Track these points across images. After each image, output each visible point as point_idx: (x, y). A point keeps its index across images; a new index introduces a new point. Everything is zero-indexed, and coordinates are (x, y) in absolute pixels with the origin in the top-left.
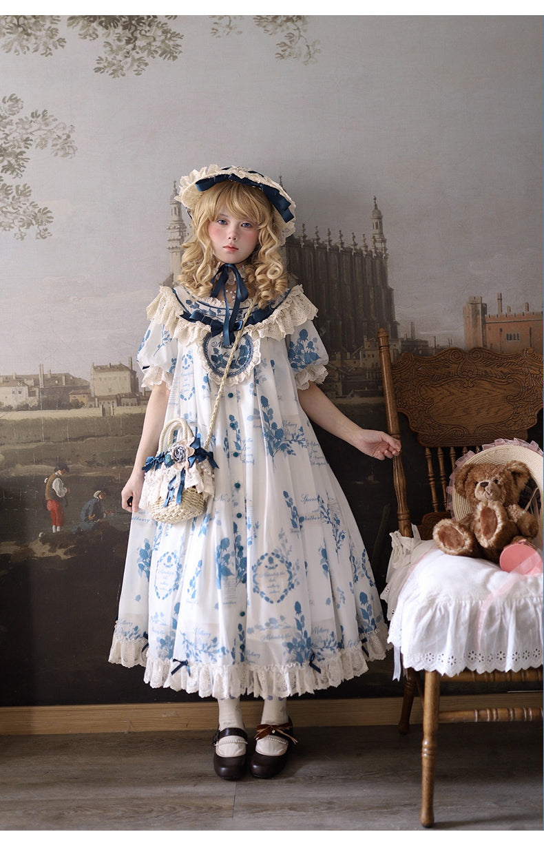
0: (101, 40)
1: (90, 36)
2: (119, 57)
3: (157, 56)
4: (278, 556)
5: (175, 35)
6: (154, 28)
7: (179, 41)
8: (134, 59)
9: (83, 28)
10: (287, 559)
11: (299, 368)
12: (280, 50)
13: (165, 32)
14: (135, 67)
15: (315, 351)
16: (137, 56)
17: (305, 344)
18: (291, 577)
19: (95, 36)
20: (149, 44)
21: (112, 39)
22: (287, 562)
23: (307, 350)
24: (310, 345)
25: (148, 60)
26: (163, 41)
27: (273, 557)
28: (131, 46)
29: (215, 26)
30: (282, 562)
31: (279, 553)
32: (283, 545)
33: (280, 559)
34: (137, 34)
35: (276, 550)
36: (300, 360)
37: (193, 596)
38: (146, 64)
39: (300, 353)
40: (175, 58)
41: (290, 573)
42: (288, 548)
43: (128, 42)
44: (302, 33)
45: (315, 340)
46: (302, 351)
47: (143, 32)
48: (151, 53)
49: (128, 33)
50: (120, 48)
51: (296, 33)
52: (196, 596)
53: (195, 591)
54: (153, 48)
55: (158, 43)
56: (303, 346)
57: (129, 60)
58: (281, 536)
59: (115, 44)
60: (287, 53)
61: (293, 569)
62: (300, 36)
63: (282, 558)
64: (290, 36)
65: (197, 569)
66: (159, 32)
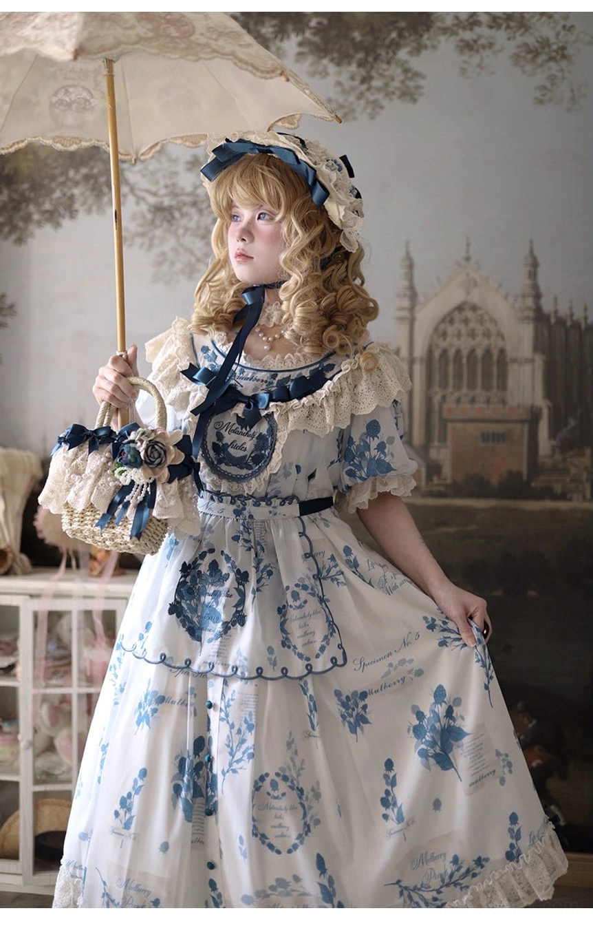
0: (332, 79)
1: (320, 73)
2: (352, 98)
3: (395, 98)
4: (285, 779)
5: (418, 75)
6: (393, 66)
7: (421, 82)
8: (368, 102)
9: (313, 64)
10: (298, 783)
11: (358, 479)
12: (538, 94)
13: (406, 71)
14: (369, 110)
15: (387, 459)
16: (372, 98)
17: (374, 444)
18: (305, 815)
19: (325, 74)
20: (387, 85)
21: (344, 78)
22: (298, 788)
23: (374, 452)
24: (381, 447)
25: (385, 102)
26: (403, 82)
27: (277, 779)
28: (364, 87)
29: (464, 65)
30: (292, 788)
31: (287, 774)
32: (292, 759)
33: (289, 783)
34: (373, 73)
35: (282, 769)
36: (360, 467)
37: (127, 826)
38: (382, 107)
39: (362, 455)
40: (415, 101)
41: (303, 806)
42: (298, 765)
43: (363, 81)
44: (567, 75)
45: (391, 440)
46: (367, 454)
47: (381, 71)
48: (388, 95)
49: (363, 72)
50: (353, 89)
51: (559, 74)
52: (133, 826)
53: (131, 818)
54: (391, 89)
55: (396, 84)
56: (369, 446)
57: (362, 102)
58: (289, 744)
59: (347, 84)
60: (547, 98)
61: (307, 797)
62: (564, 78)
63: (292, 782)
64: (552, 78)
65: (136, 781)
66: (399, 71)
